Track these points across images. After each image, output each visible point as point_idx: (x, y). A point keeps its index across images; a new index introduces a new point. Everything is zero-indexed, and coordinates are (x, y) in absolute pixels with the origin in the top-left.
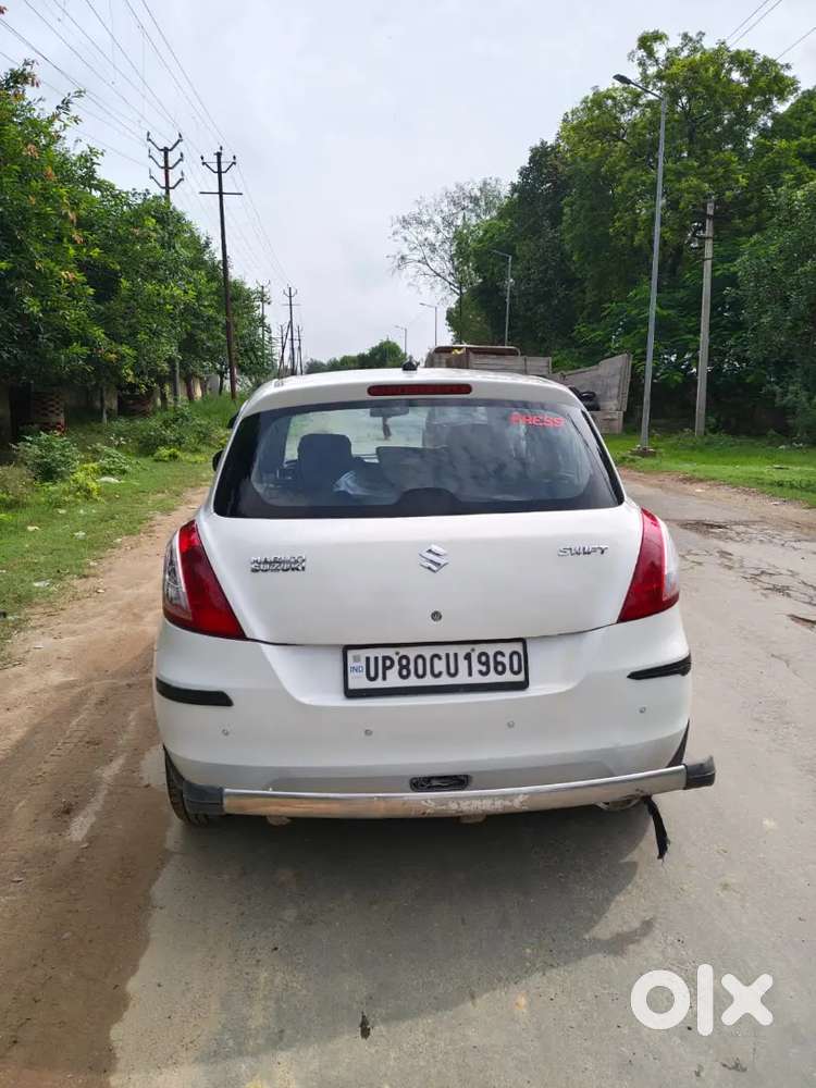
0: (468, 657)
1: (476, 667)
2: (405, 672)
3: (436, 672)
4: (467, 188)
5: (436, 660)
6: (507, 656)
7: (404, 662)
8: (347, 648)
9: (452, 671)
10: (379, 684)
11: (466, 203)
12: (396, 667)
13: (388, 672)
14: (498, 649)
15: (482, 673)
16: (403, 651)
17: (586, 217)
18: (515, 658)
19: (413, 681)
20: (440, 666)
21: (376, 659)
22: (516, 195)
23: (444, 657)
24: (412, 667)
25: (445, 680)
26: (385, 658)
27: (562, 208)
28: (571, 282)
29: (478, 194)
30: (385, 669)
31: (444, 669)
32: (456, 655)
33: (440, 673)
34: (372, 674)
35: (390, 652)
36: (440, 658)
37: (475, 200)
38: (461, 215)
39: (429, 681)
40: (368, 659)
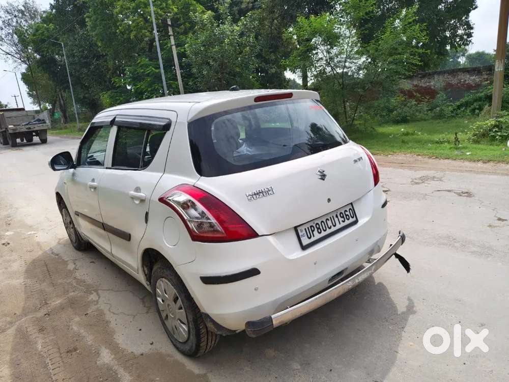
0: (337, 216)
1: (341, 219)
2: (319, 231)
3: (329, 226)
4: (15, 5)
5: (328, 221)
6: (348, 211)
7: (318, 226)
8: (296, 228)
9: (334, 224)
10: (313, 239)
11: (16, 13)
12: (316, 229)
13: (314, 233)
14: (344, 210)
15: (344, 221)
16: (316, 222)
17: (100, 24)
18: (351, 211)
19: (323, 234)
20: (330, 223)
21: (308, 228)
22: (54, 11)
23: (330, 219)
24: (321, 227)
25: (333, 229)
26: (311, 227)
27: (84, 19)
28: (98, 57)
29: (23, 9)
30: (313, 231)
31: (332, 225)
32: (333, 216)
33: (331, 227)
34: (309, 236)
35: (311, 224)
36: (329, 220)
37: (22, 12)
38: (15, 20)
39: (329, 231)
40: (305, 229)
